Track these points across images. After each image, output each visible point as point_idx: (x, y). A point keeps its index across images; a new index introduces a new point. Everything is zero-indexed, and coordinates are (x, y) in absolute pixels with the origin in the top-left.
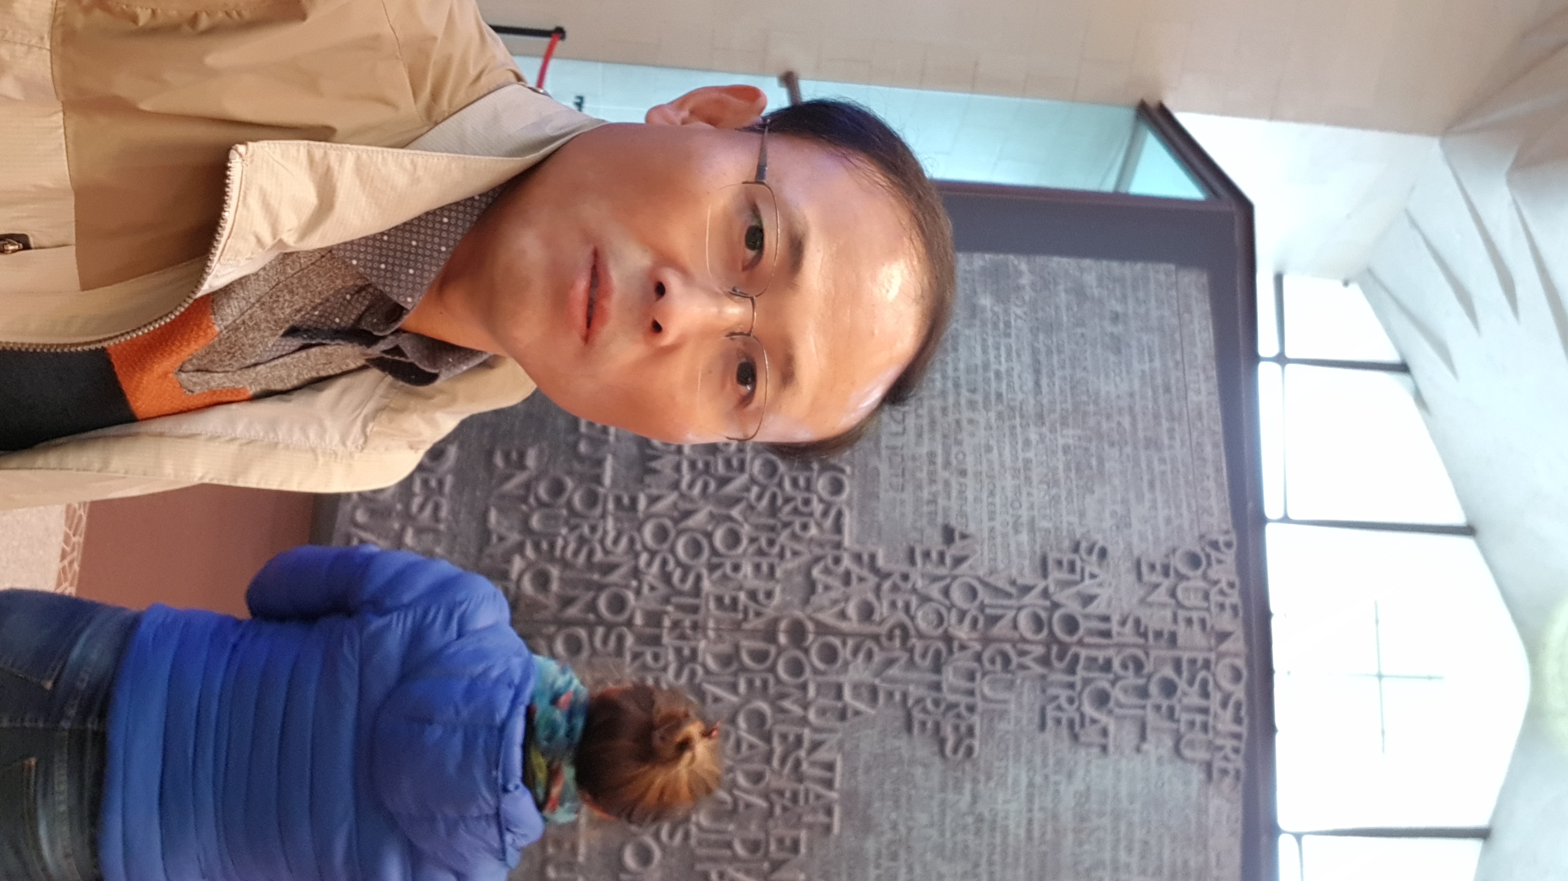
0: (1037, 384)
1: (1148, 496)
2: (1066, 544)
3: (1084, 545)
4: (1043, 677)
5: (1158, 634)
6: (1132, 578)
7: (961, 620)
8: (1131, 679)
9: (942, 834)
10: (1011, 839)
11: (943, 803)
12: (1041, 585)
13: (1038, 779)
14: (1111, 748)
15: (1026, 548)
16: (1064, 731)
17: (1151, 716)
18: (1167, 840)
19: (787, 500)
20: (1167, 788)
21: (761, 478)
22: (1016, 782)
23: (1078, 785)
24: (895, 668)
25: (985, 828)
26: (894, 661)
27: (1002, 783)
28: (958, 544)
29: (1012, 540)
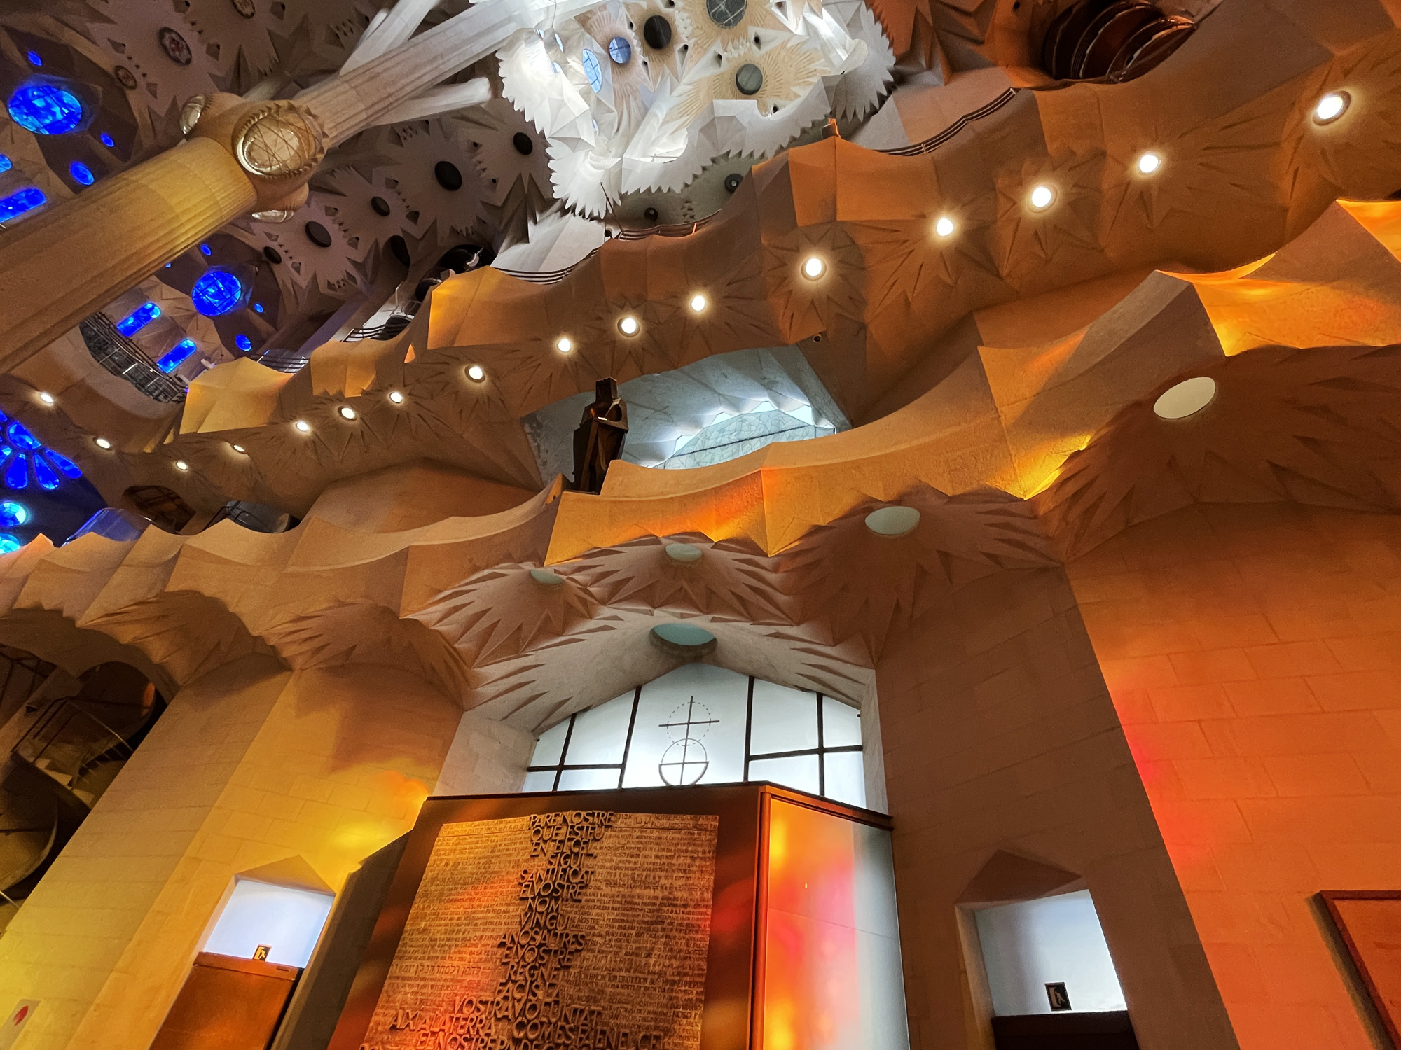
0: (459, 900)
1: (511, 851)
2: (518, 889)
3: (521, 881)
4: (563, 900)
5: (558, 848)
6: (537, 859)
7: (534, 939)
8: (571, 860)
10: (618, 918)
11: (598, 951)
12: (530, 900)
13: (598, 904)
14: (593, 870)
15: (516, 907)
16: (584, 891)
17: (585, 851)
18: (628, 845)
19: (468, 1031)
20: (610, 845)
22: (597, 915)
23: (603, 885)
24: (545, 973)
25: (611, 930)
26: (542, 975)
27: (596, 922)
28: (506, 940)
29: (511, 914)
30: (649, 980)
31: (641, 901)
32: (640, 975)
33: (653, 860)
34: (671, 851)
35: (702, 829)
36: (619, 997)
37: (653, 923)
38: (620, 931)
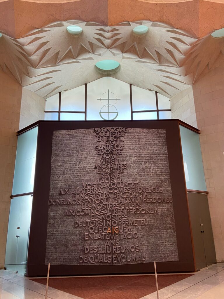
0: (72, 156)
1: (89, 140)
2: (96, 152)
3: (96, 149)
4: (115, 154)
5: (108, 139)
6: (100, 142)
7: (108, 166)
8: (114, 143)
9: (136, 168)
10: (137, 159)
11: (132, 168)
12: (102, 155)
13: (128, 155)
14: (124, 145)
15: (97, 157)
16: (122, 152)
17: (119, 140)
18: (135, 138)
19: (92, 192)
20: (128, 138)
21: (88, 197)
22: (129, 158)
23: (129, 150)
24: (115, 175)
25: (135, 162)
26: (114, 175)
27: (129, 160)
28: (97, 167)
29: (96, 159)
30: (152, 175)
31: (144, 154)
32: (149, 173)
33: (145, 142)
34: (151, 139)
35: (160, 133)
36: (143, 179)
37: (149, 160)
38: (138, 162)
